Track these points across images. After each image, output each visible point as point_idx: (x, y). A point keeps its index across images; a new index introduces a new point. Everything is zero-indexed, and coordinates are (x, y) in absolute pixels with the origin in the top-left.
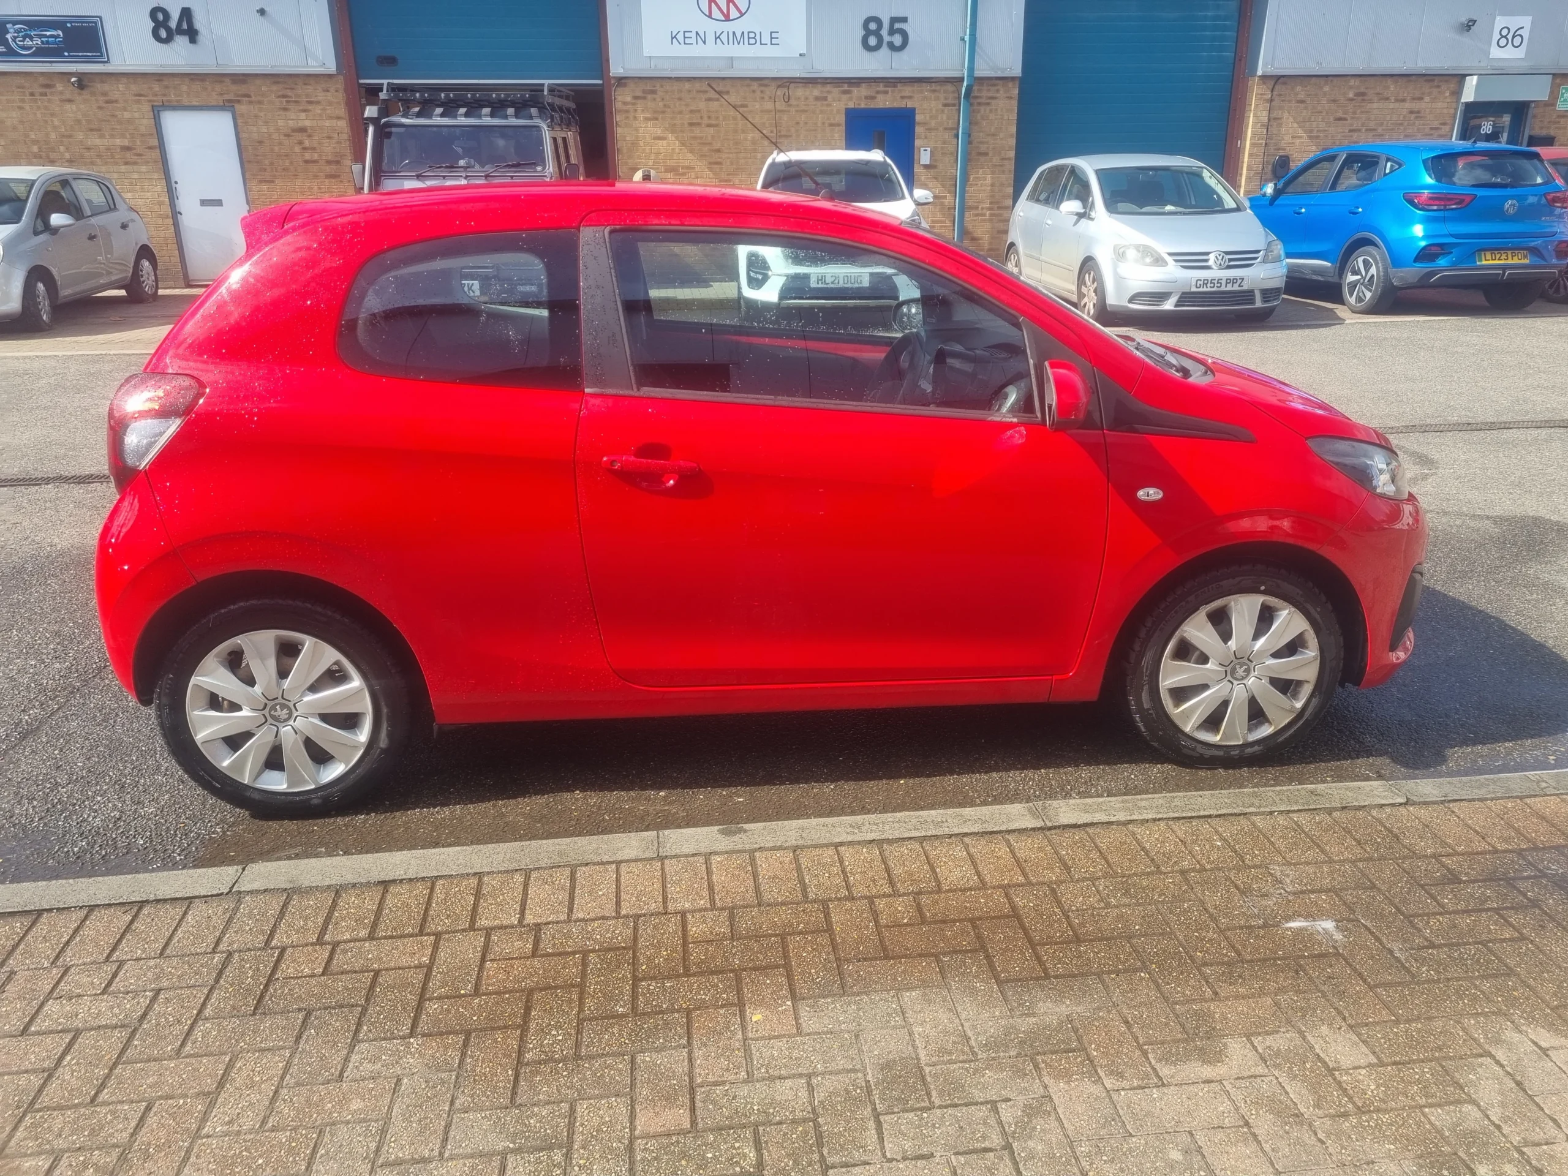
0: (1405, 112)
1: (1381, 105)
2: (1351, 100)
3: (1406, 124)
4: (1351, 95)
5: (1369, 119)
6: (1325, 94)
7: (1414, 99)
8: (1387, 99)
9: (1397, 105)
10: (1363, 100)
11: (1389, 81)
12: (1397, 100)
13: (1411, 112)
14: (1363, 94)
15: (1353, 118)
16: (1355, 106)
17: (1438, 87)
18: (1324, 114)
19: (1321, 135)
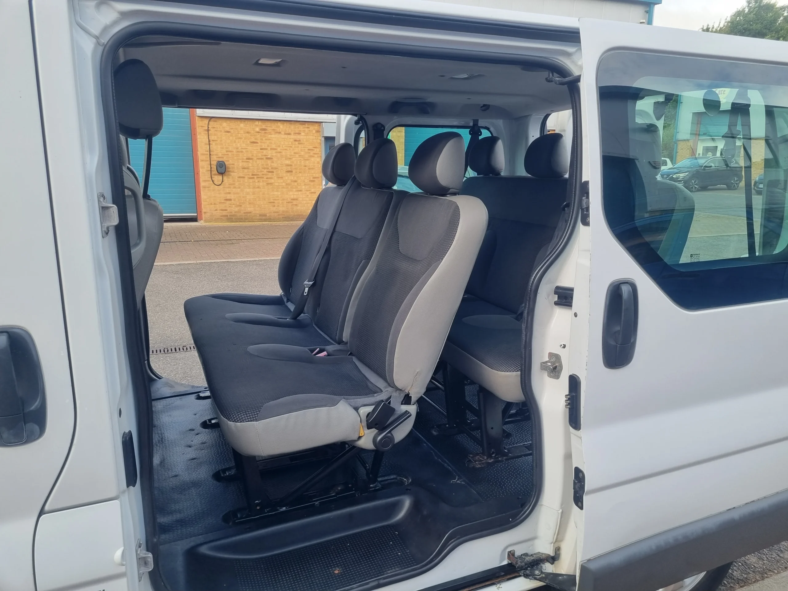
0: (292, 140)
1: (277, 136)
2: (259, 132)
3: (293, 146)
4: (257, 129)
5: (271, 143)
6: (241, 129)
7: (295, 133)
8: (280, 133)
9: (286, 136)
10: (265, 133)
11: (279, 124)
12: (286, 134)
13: (295, 141)
14: (265, 130)
15: (261, 142)
16: (261, 136)
17: (308, 128)
18: (244, 139)
19: (244, 150)
